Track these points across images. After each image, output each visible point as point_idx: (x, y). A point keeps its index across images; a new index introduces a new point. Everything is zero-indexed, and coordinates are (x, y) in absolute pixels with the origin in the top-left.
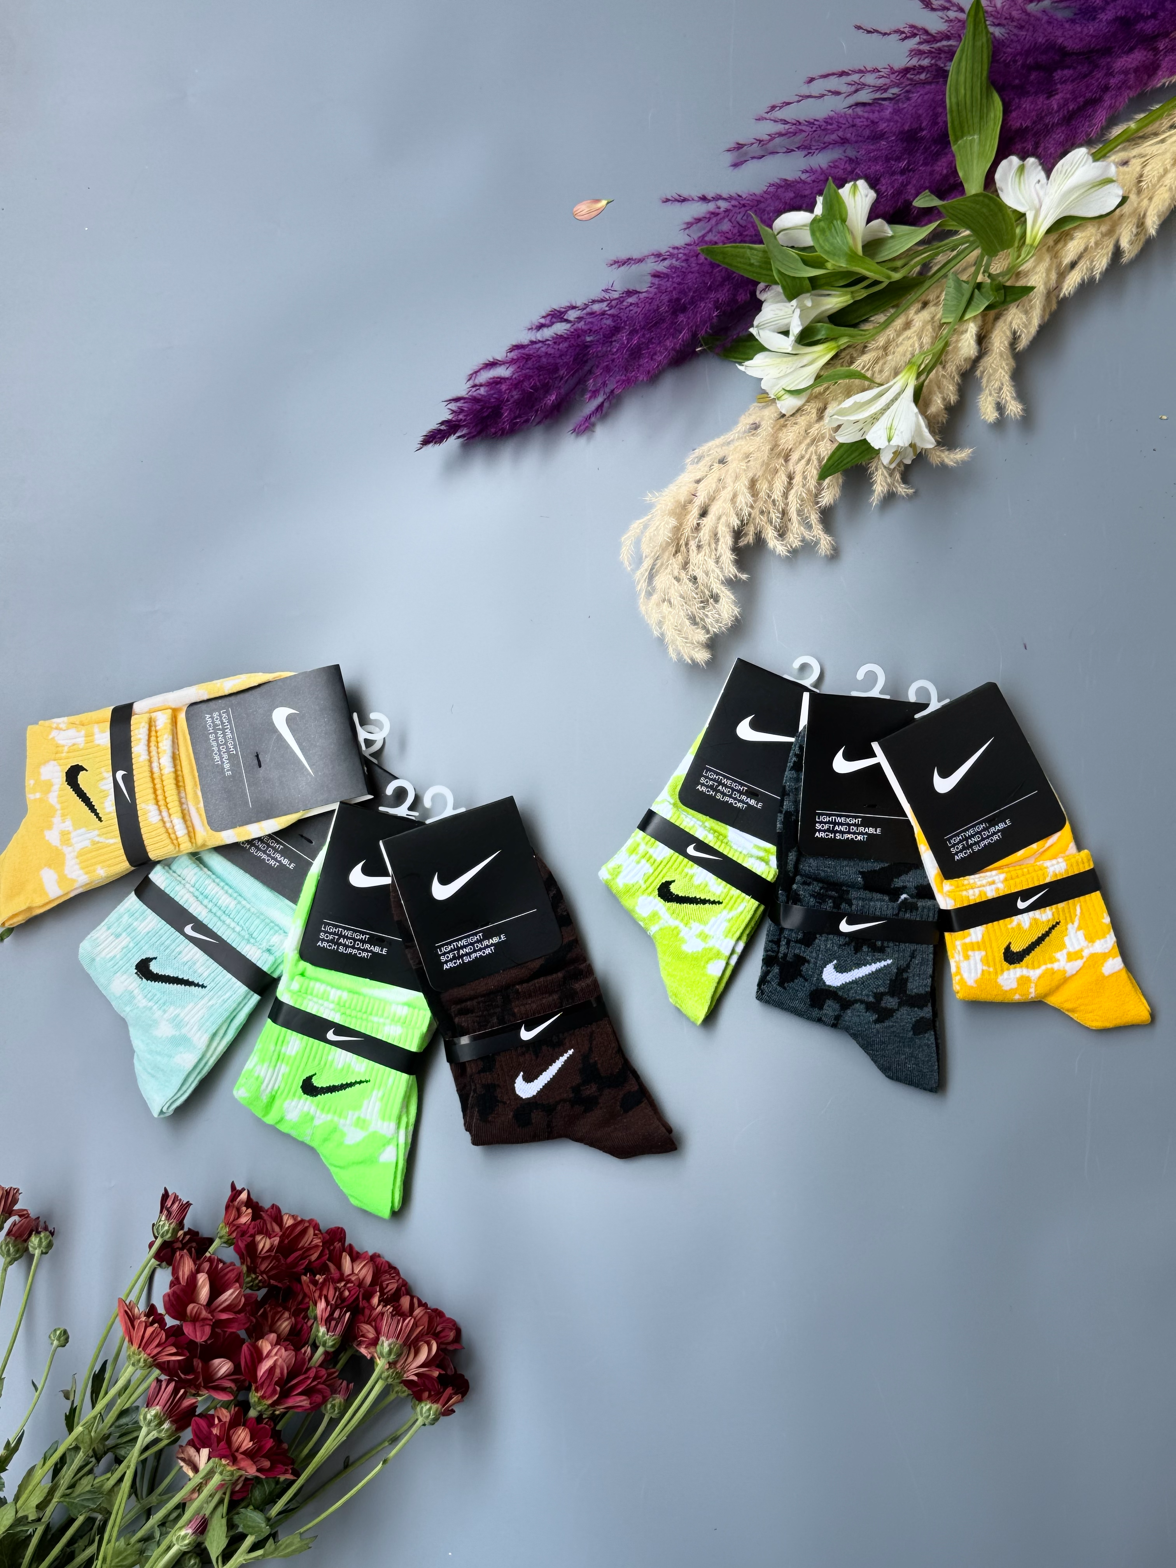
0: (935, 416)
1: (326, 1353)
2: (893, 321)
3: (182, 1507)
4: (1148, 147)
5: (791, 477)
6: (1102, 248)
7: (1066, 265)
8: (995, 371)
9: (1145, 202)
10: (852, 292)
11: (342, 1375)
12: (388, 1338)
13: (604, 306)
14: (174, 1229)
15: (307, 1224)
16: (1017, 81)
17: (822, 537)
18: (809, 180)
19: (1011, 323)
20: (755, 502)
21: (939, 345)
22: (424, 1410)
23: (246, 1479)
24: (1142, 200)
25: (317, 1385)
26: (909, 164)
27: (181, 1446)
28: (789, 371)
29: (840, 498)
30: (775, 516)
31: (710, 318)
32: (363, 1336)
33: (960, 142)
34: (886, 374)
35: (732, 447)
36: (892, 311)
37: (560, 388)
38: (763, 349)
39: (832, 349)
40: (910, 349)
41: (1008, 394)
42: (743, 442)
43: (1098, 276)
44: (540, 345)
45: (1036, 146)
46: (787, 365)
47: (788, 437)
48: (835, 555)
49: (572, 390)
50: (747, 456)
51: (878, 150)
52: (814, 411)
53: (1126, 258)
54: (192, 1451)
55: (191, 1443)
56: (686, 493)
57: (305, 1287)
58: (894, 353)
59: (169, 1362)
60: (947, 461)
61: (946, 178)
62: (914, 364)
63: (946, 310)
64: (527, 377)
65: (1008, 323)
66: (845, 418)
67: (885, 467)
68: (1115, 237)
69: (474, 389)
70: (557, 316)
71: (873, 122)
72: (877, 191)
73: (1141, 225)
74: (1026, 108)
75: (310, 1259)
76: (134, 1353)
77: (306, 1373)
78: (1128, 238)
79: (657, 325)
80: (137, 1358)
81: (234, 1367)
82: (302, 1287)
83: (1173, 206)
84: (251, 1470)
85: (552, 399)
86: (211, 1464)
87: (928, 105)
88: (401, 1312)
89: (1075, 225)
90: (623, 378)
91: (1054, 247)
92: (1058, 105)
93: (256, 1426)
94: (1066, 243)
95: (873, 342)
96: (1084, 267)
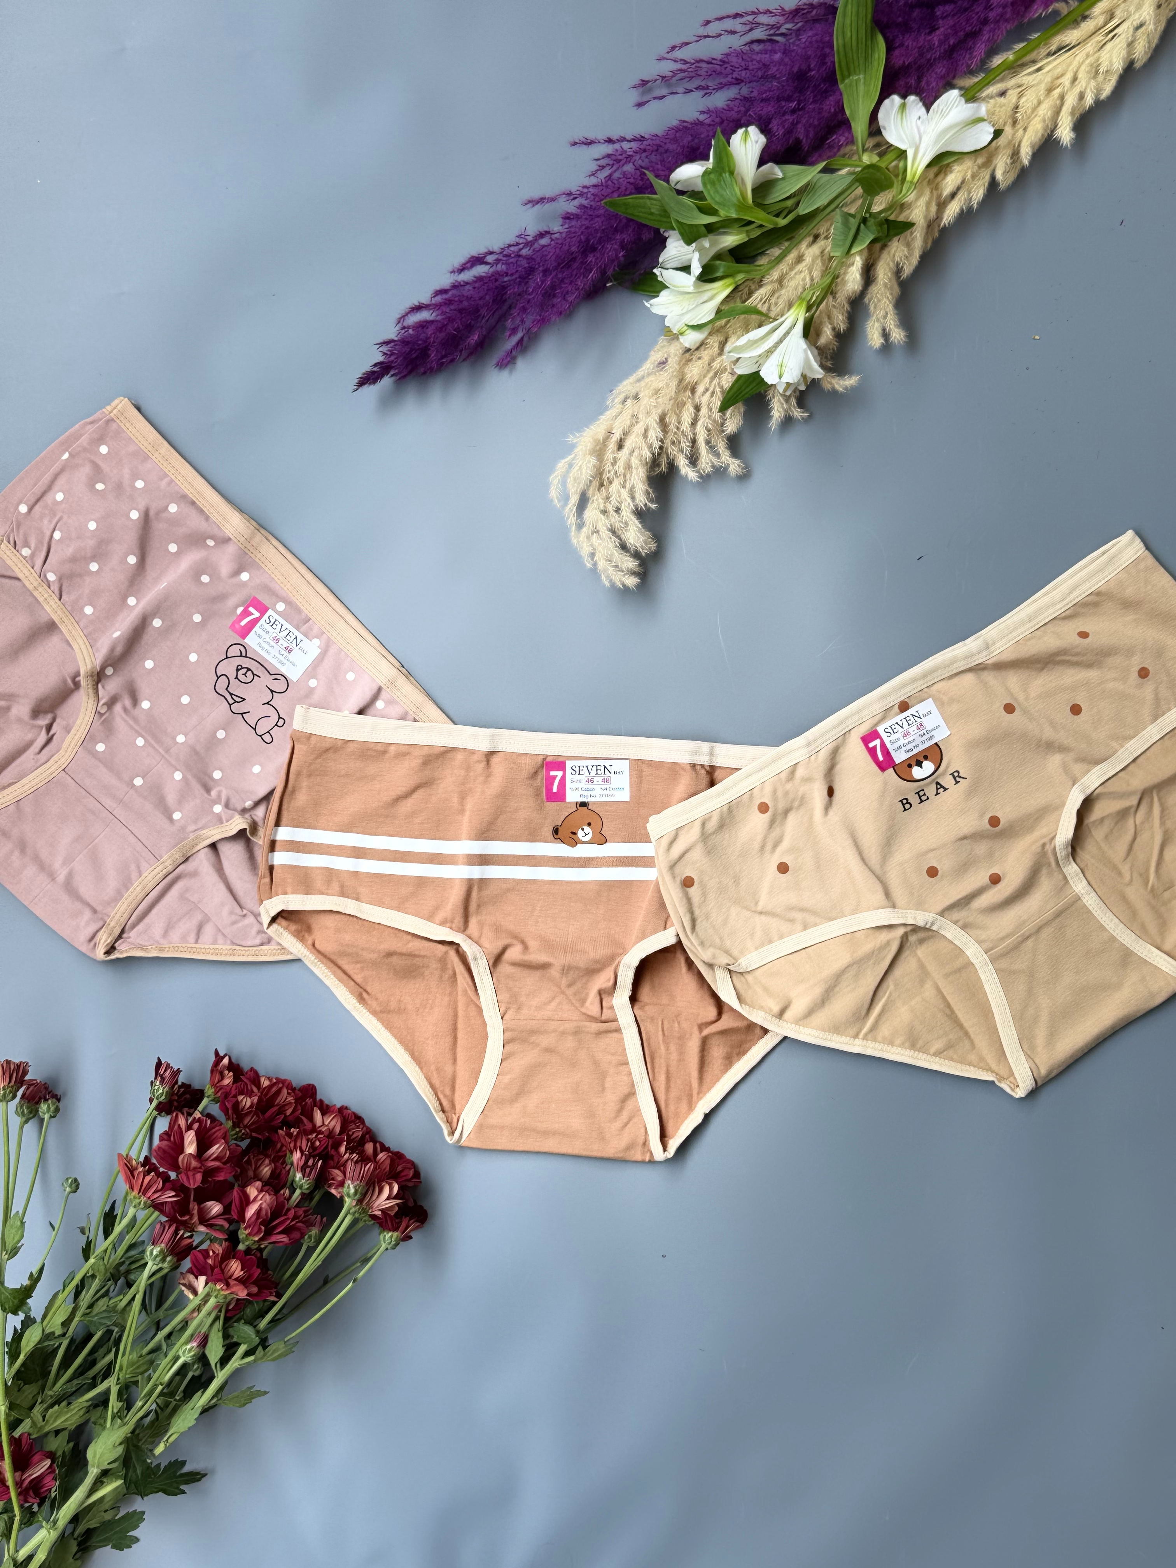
0: (825, 346)
1: (302, 1194)
2: (785, 256)
3: (185, 1324)
4: (1025, 77)
5: (697, 409)
6: (979, 179)
7: (946, 197)
8: (879, 301)
9: (1021, 132)
10: (747, 231)
11: (316, 1211)
12: (352, 1181)
13: (519, 249)
14: (167, 1092)
15: (281, 1085)
16: (900, 19)
17: (730, 462)
18: (706, 121)
19: (894, 255)
20: (665, 435)
21: (827, 280)
22: (387, 1238)
23: (238, 1300)
24: (1017, 131)
25: (296, 1222)
26: (799, 104)
27: (182, 1273)
28: (690, 308)
30: (685, 445)
31: (617, 257)
32: (333, 1179)
33: (847, 81)
34: (780, 308)
35: (642, 384)
36: (787, 244)
37: (482, 327)
38: (666, 288)
39: (730, 285)
40: (802, 283)
41: (892, 322)
42: (652, 378)
43: (975, 206)
44: (462, 285)
45: (919, 80)
46: (688, 302)
47: (694, 371)
49: (493, 329)
50: (656, 392)
51: (770, 91)
52: (716, 345)
53: (1002, 186)
54: (191, 1277)
55: (190, 1271)
56: (603, 430)
57: (282, 1139)
58: (787, 287)
59: (166, 1203)
60: (837, 387)
61: (836, 114)
62: (805, 297)
63: (835, 245)
64: (451, 320)
65: (892, 255)
66: (741, 353)
67: (780, 397)
68: (992, 168)
69: (403, 331)
70: (476, 260)
71: (764, 65)
72: (767, 135)
73: (1015, 154)
74: (908, 47)
75: (285, 1114)
76: (135, 1198)
77: (286, 1214)
78: (1003, 169)
79: (568, 266)
80: (138, 1201)
81: (225, 1208)
82: (279, 1138)
83: (1046, 135)
84: (242, 1294)
85: (475, 338)
86: (207, 1289)
87: (816, 46)
88: (364, 1159)
89: (953, 159)
90: (538, 318)
91: (933, 181)
92: (939, 40)
93: (246, 1257)
94: (946, 175)
95: (768, 277)
96: (963, 197)
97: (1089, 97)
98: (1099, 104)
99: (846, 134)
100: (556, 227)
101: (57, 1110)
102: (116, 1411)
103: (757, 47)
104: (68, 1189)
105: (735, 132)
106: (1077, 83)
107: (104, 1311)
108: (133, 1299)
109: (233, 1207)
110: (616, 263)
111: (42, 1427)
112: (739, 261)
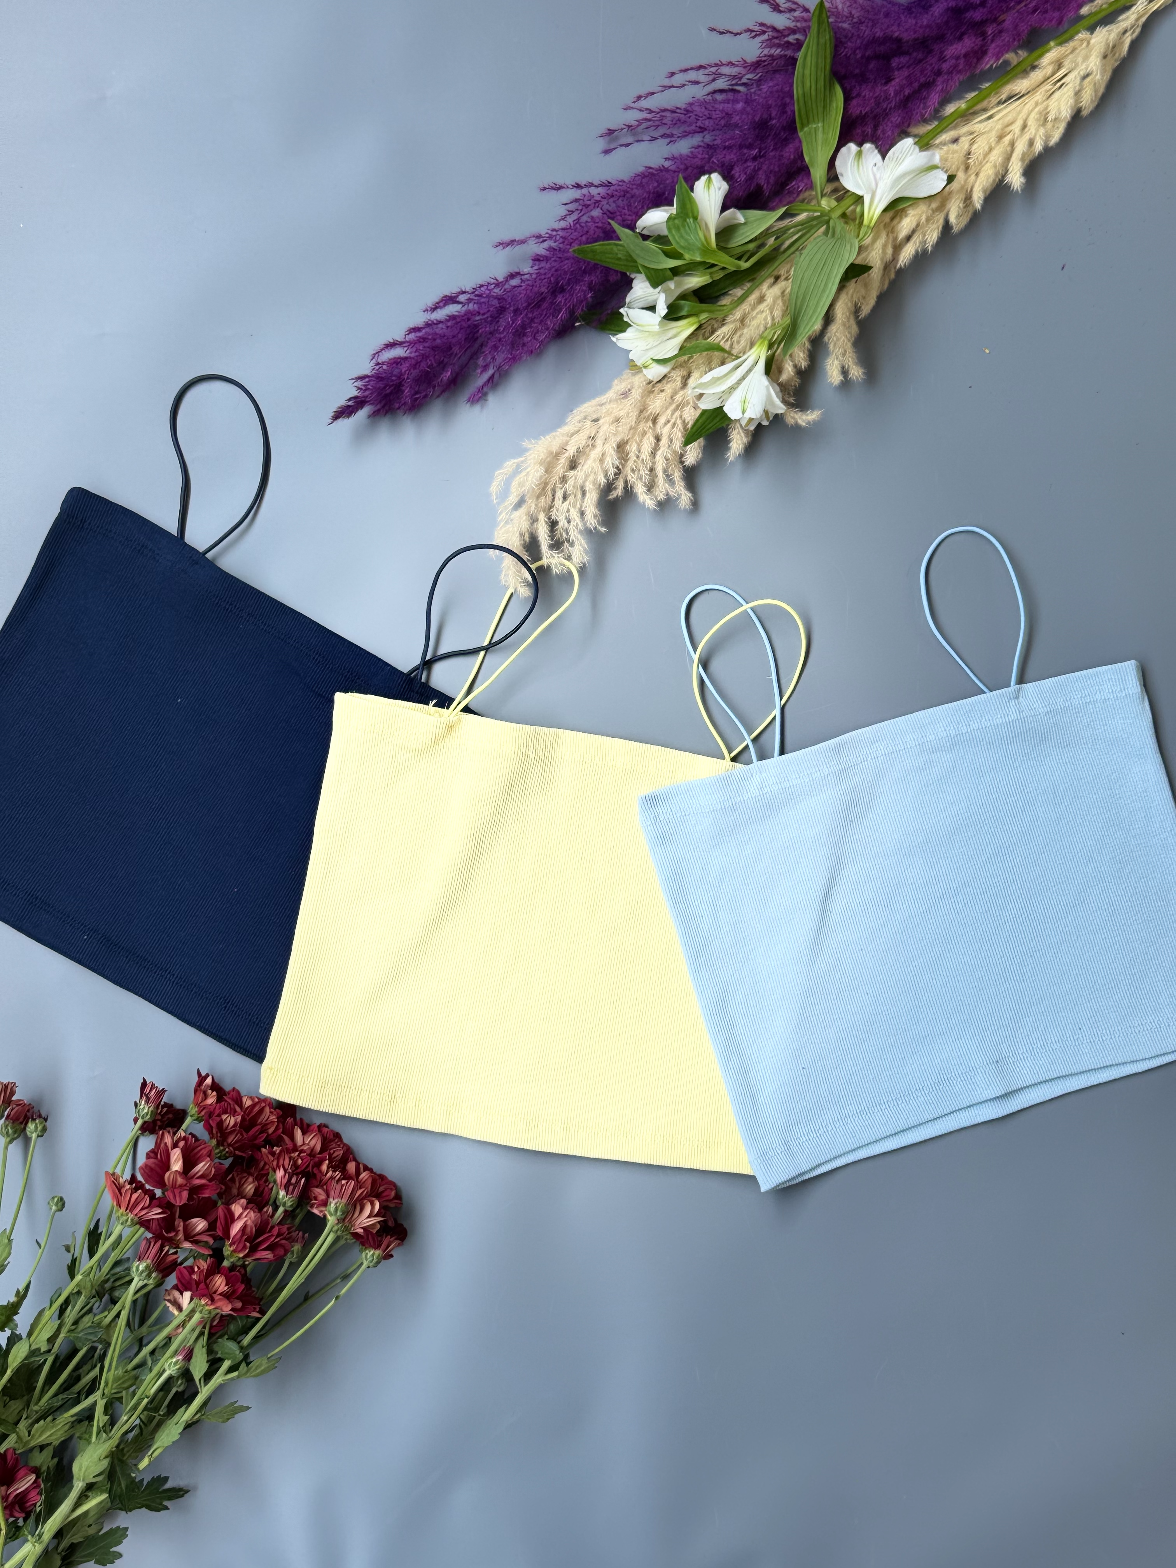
0: (789, 381)
1: (285, 1211)
2: (747, 297)
3: (169, 1340)
4: (977, 125)
5: (658, 440)
6: (933, 223)
7: (901, 239)
8: (838, 339)
9: (973, 177)
10: (711, 274)
11: (299, 1229)
12: (334, 1199)
13: (490, 289)
14: (151, 1113)
15: (263, 1105)
16: (857, 71)
17: (683, 492)
18: (671, 168)
19: (853, 296)
22: (368, 1255)
23: (222, 1316)
24: (970, 176)
25: (279, 1240)
26: (760, 152)
27: (166, 1290)
28: (659, 342)
29: (702, 458)
30: (644, 473)
31: (585, 298)
32: (316, 1198)
33: (806, 129)
34: (743, 347)
35: (604, 410)
36: (748, 285)
37: (454, 365)
38: (632, 326)
39: (693, 324)
40: (763, 322)
41: (851, 360)
42: (614, 406)
43: (930, 249)
44: (435, 325)
45: (875, 128)
47: (656, 404)
49: (465, 366)
50: (617, 421)
51: (732, 139)
52: (679, 379)
53: (956, 229)
54: (176, 1294)
55: (176, 1287)
57: (265, 1157)
58: (749, 326)
59: (152, 1220)
60: (799, 421)
61: (794, 161)
62: (766, 336)
64: (424, 357)
65: (850, 295)
66: (704, 389)
67: (742, 429)
68: (945, 212)
69: (377, 367)
70: (449, 300)
71: (727, 114)
72: (731, 184)
73: (968, 199)
74: (865, 96)
75: (267, 1133)
76: (122, 1215)
77: (270, 1231)
78: (956, 214)
79: (538, 306)
80: (125, 1218)
81: (210, 1224)
82: (262, 1156)
83: (997, 180)
84: (226, 1308)
85: (447, 375)
86: (192, 1304)
87: (776, 96)
88: (346, 1176)
89: (908, 204)
90: (509, 356)
91: (890, 225)
92: (895, 90)
93: (230, 1274)
94: (901, 219)
95: (731, 316)
96: (918, 241)
97: (1038, 143)
98: (1048, 150)
99: (805, 181)
100: (526, 268)
101: (44, 1129)
102: (101, 1425)
103: (719, 97)
104: (54, 1208)
105: (698, 178)
106: (1026, 130)
107: (90, 1327)
108: (118, 1315)
109: (218, 1224)
110: (584, 303)
111: (28, 1442)
112: (702, 301)
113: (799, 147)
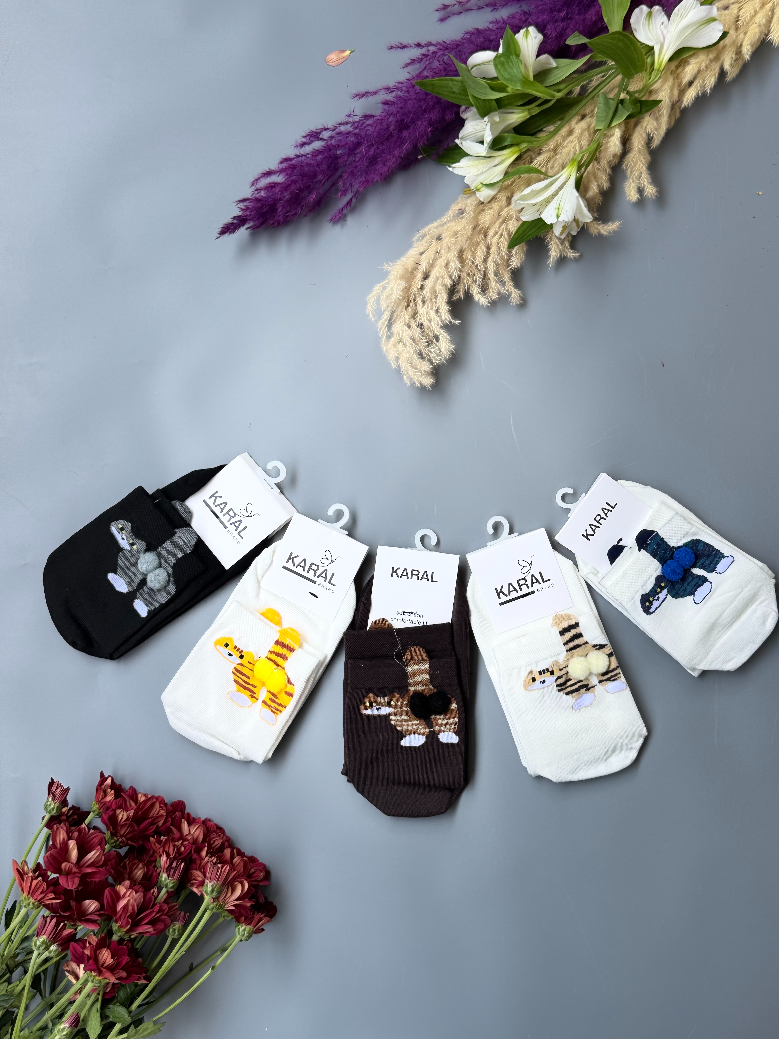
0: (593, 199)
1: (167, 892)
2: (560, 130)
5: (488, 248)
6: (711, 70)
7: (685, 84)
8: (636, 164)
9: (742, 36)
10: (529, 110)
11: (180, 908)
12: (211, 881)
13: (348, 128)
14: (58, 807)
15: (154, 800)
17: (513, 291)
18: (494, 27)
19: (646, 128)
20: (463, 267)
21: (594, 146)
22: (241, 930)
23: (112, 985)
24: (739, 34)
25: (161, 915)
26: (567, 14)
27: (66, 962)
28: (485, 170)
29: (525, 261)
30: (478, 277)
31: (426, 133)
32: (195, 879)
34: (556, 169)
35: (445, 228)
36: (559, 123)
37: (318, 189)
38: (466, 155)
39: (516, 152)
40: (572, 150)
41: (645, 180)
42: (453, 224)
43: (708, 91)
44: (304, 157)
46: (482, 165)
47: (486, 218)
48: (523, 304)
49: (328, 190)
50: (456, 234)
51: (544, 4)
52: (504, 199)
53: (729, 78)
54: (74, 965)
55: (73, 960)
56: (412, 262)
57: (153, 845)
58: (561, 153)
59: (52, 904)
60: (602, 231)
61: (595, 23)
62: (575, 160)
63: (597, 121)
64: (294, 182)
65: (644, 127)
66: (526, 202)
67: (557, 238)
68: (720, 62)
69: (256, 192)
70: (314, 136)
72: (545, 35)
73: (739, 52)
75: (157, 825)
76: (25, 899)
77: (152, 908)
79: (387, 140)
80: (27, 902)
83: (762, 38)
84: (113, 979)
85: (313, 197)
86: (86, 975)
88: (222, 861)
89: (690, 54)
90: (364, 181)
91: (675, 71)
93: (117, 947)
94: (685, 66)
95: (546, 146)
96: (698, 85)
107: (3, 995)
109: (106, 903)
112: (523, 134)
113: (599, 11)
